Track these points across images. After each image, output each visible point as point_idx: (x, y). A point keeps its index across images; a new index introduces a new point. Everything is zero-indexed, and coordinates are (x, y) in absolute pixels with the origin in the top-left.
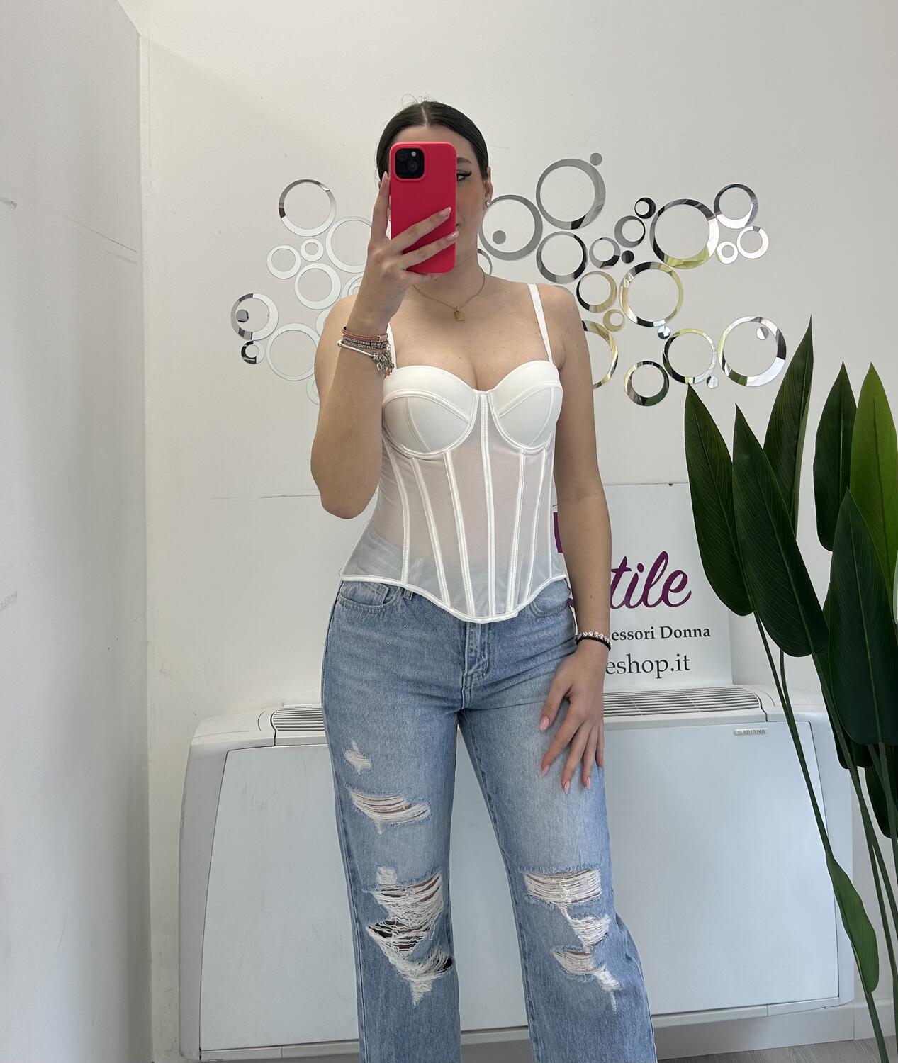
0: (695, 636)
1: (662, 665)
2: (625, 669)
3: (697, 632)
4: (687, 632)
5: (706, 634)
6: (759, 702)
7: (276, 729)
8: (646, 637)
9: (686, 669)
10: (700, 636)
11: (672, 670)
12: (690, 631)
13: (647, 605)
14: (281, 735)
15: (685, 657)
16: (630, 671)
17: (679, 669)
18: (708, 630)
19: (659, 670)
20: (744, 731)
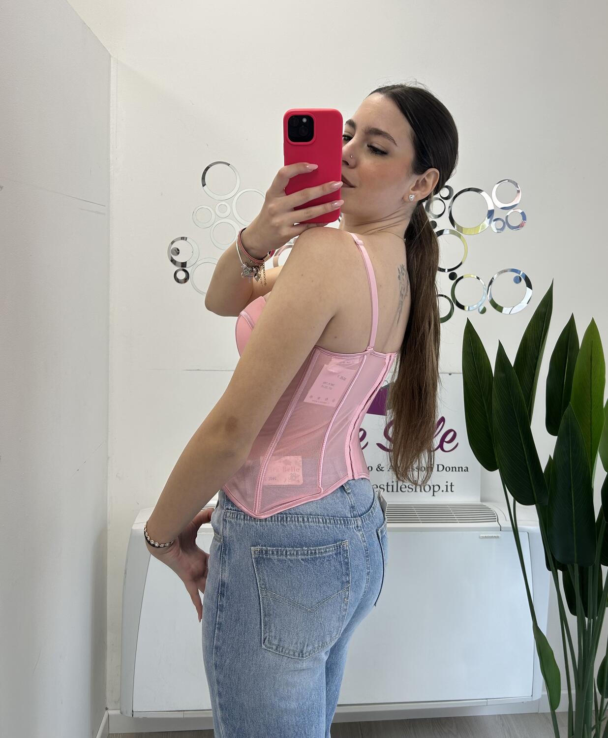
0: (459, 471)
2: (412, 489)
3: (460, 469)
4: (454, 469)
5: (466, 470)
6: (496, 517)
9: (451, 491)
10: (462, 471)
11: (443, 491)
12: (455, 468)
15: (451, 483)
16: (416, 491)
17: (447, 491)
18: (467, 468)
19: (434, 491)
20: (486, 536)
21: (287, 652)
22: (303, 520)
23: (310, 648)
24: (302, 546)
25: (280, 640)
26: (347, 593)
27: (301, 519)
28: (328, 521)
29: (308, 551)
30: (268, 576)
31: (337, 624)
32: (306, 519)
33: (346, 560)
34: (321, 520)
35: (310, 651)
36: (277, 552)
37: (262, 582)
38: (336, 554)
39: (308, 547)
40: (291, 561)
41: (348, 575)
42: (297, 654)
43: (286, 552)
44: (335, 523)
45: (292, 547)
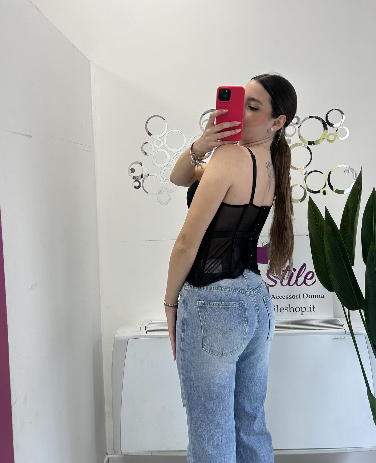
0: (318, 297)
1: (304, 309)
2: (288, 310)
3: (319, 296)
5: (323, 297)
6: (343, 326)
7: (147, 331)
8: (297, 298)
9: (314, 311)
10: (320, 297)
11: (308, 311)
12: (315, 296)
13: (297, 285)
14: (148, 334)
15: (313, 306)
16: (290, 311)
17: (311, 311)
18: (323, 295)
19: (302, 311)
20: (336, 338)
21: (215, 352)
22: (222, 289)
23: (227, 351)
24: (221, 301)
25: (211, 346)
26: (245, 327)
27: (220, 289)
28: (234, 291)
29: (224, 304)
30: (205, 315)
31: (241, 341)
32: (223, 289)
33: (245, 310)
34: (231, 290)
35: (227, 353)
36: (209, 304)
37: (202, 318)
38: (239, 307)
39: (224, 302)
40: (216, 308)
41: (246, 317)
42: (220, 354)
43: (214, 304)
44: (238, 292)
45: (216, 302)
